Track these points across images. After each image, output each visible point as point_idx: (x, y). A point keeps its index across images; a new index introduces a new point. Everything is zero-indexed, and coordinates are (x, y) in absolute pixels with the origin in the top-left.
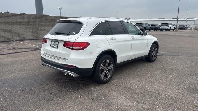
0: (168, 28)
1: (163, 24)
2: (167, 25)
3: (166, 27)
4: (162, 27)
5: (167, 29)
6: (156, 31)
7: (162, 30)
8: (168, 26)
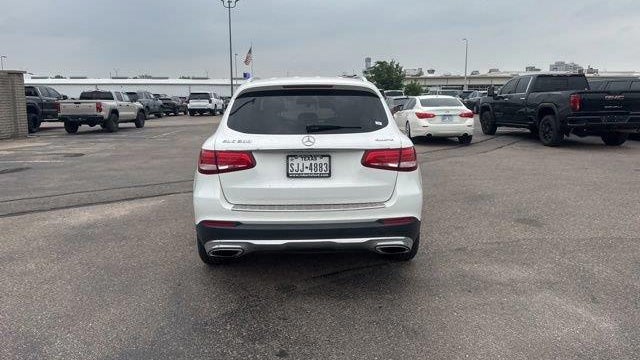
0: (211, 106)
1: (195, 96)
2: (206, 96)
3: (203, 104)
4: (193, 104)
5: (209, 110)
6: (176, 115)
7: (193, 112)
8: (210, 102)
